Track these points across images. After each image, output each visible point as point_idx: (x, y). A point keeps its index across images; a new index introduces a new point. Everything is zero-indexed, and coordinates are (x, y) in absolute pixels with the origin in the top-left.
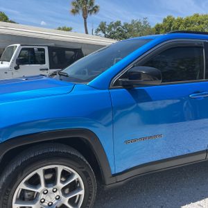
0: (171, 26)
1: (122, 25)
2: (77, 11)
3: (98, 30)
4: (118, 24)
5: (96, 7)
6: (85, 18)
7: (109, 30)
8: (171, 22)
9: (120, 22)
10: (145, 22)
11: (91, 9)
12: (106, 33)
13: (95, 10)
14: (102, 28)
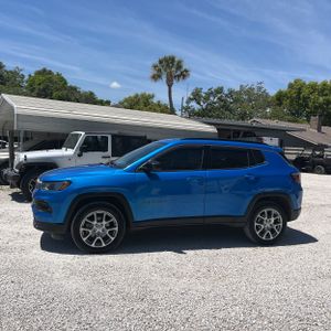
0: (299, 93)
1: (226, 92)
2: (159, 77)
3: (190, 99)
4: (220, 90)
5: (186, 71)
6: (170, 86)
7: (207, 99)
8: (300, 89)
10: (260, 88)
11: (179, 73)
12: (202, 103)
13: (184, 75)
14: (196, 96)
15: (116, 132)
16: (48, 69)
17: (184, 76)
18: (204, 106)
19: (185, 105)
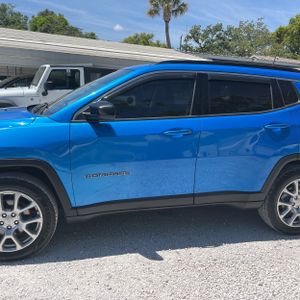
1: (225, 28)
2: (156, 12)
3: (188, 37)
4: (218, 28)
5: (184, 5)
6: (167, 22)
7: (205, 36)
9: (221, 26)
10: (260, 24)
11: (176, 7)
12: (200, 41)
13: (182, 9)
14: (195, 34)
15: (90, 65)
16: (50, 10)
17: (182, 11)
18: (203, 44)
19: (183, 43)
